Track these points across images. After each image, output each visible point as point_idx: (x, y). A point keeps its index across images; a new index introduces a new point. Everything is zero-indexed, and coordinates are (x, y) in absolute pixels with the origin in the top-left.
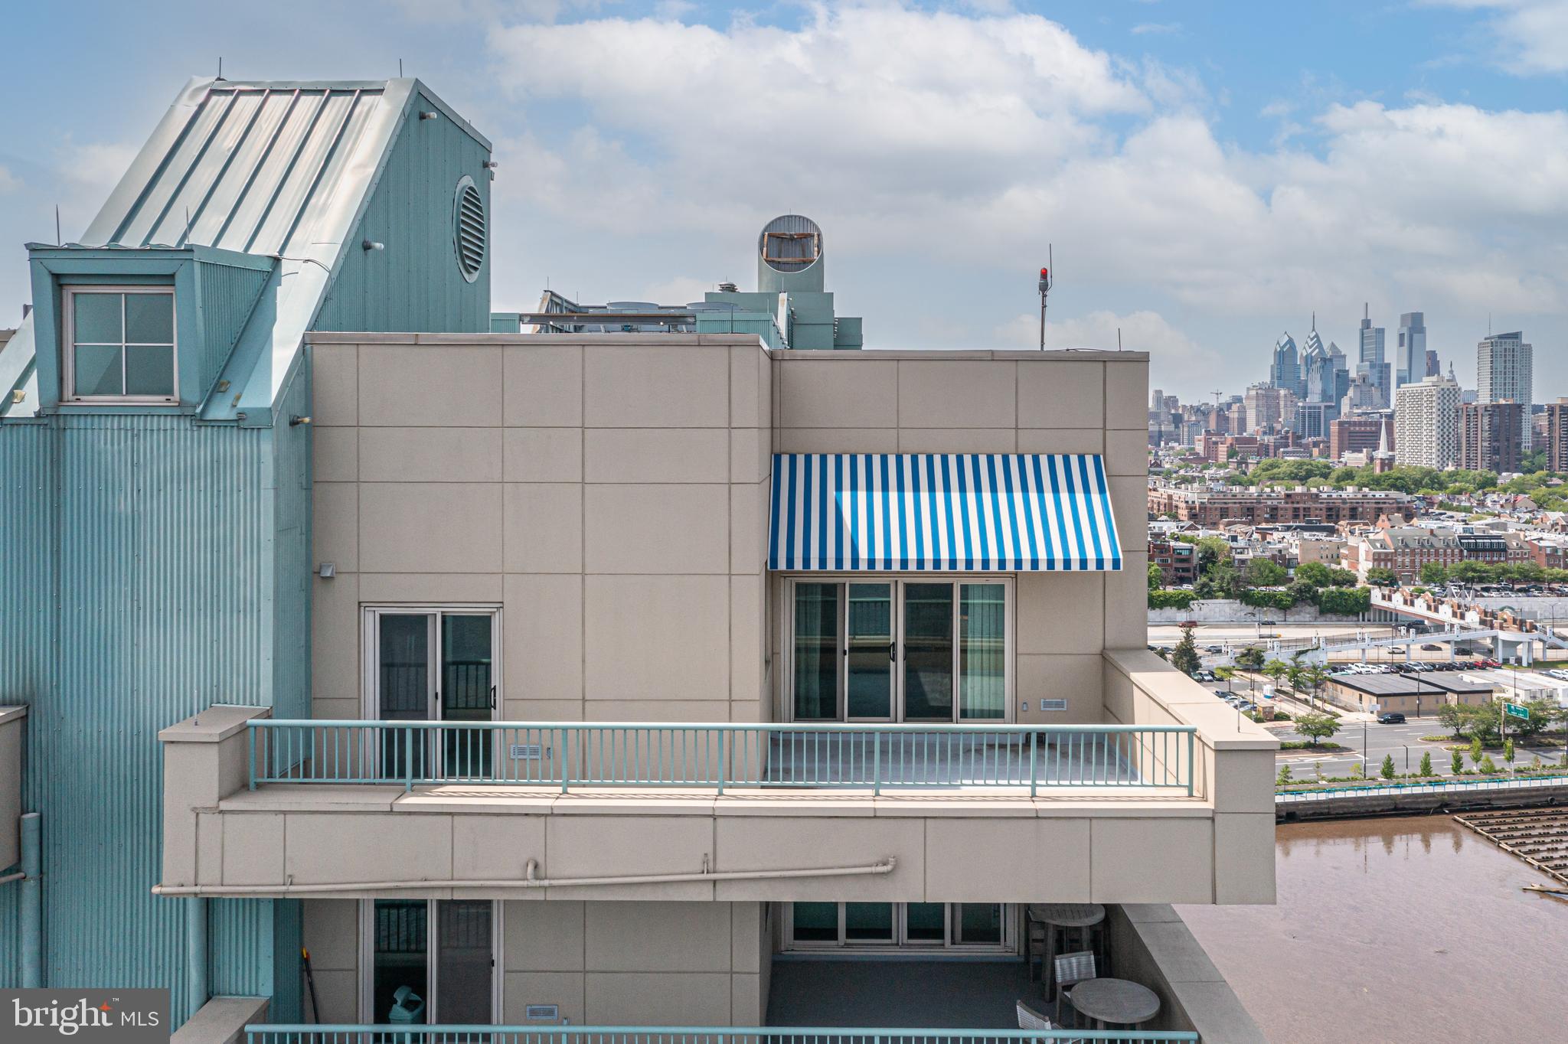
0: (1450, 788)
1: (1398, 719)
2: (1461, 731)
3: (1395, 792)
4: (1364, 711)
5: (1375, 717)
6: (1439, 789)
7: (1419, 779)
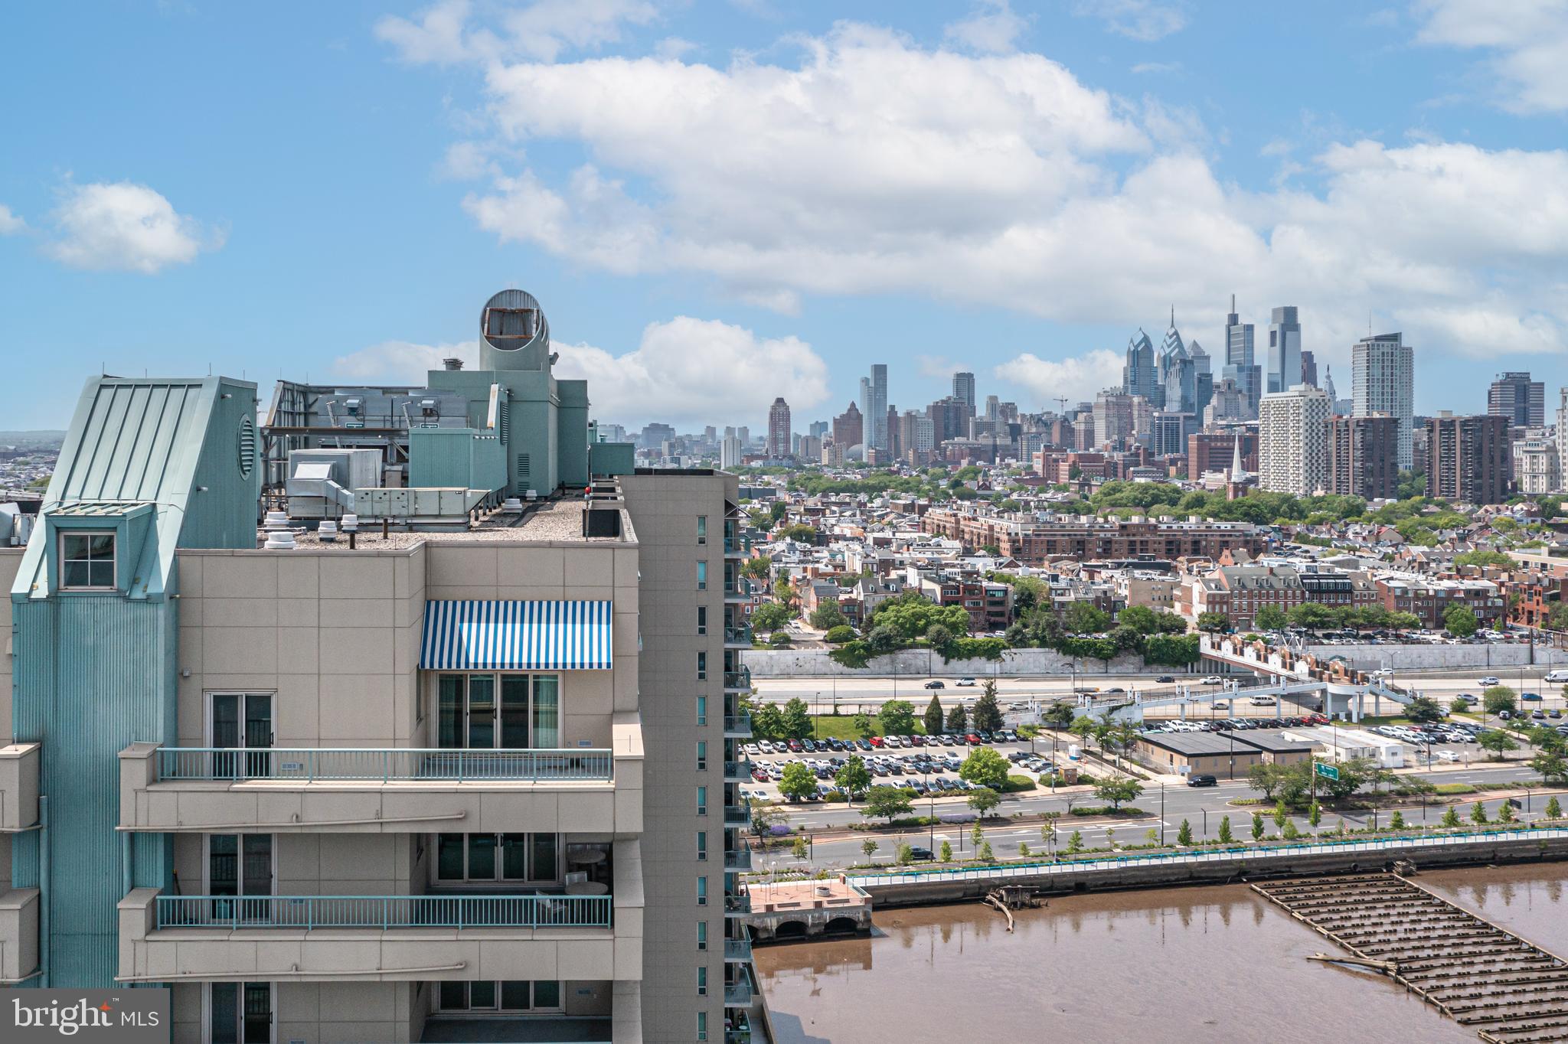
0: (1249, 855)
1: (1208, 781)
2: (1271, 794)
3: (1191, 859)
4: (1174, 773)
5: (1185, 780)
6: (1237, 856)
7: (1219, 846)
